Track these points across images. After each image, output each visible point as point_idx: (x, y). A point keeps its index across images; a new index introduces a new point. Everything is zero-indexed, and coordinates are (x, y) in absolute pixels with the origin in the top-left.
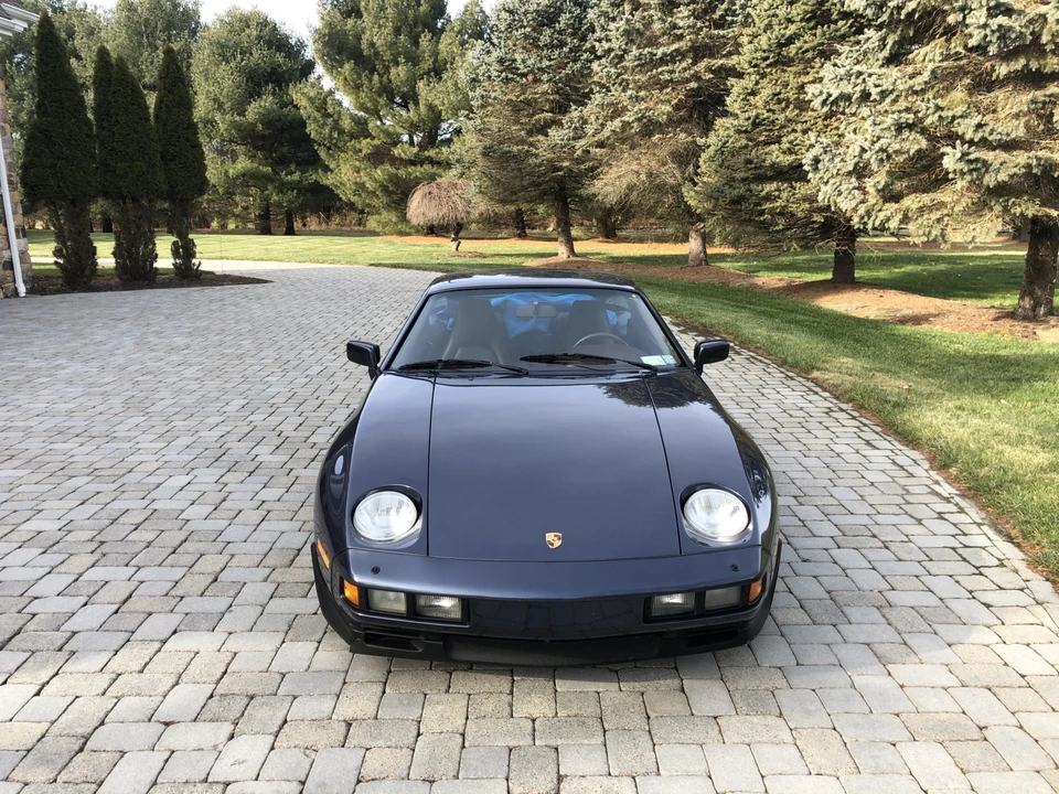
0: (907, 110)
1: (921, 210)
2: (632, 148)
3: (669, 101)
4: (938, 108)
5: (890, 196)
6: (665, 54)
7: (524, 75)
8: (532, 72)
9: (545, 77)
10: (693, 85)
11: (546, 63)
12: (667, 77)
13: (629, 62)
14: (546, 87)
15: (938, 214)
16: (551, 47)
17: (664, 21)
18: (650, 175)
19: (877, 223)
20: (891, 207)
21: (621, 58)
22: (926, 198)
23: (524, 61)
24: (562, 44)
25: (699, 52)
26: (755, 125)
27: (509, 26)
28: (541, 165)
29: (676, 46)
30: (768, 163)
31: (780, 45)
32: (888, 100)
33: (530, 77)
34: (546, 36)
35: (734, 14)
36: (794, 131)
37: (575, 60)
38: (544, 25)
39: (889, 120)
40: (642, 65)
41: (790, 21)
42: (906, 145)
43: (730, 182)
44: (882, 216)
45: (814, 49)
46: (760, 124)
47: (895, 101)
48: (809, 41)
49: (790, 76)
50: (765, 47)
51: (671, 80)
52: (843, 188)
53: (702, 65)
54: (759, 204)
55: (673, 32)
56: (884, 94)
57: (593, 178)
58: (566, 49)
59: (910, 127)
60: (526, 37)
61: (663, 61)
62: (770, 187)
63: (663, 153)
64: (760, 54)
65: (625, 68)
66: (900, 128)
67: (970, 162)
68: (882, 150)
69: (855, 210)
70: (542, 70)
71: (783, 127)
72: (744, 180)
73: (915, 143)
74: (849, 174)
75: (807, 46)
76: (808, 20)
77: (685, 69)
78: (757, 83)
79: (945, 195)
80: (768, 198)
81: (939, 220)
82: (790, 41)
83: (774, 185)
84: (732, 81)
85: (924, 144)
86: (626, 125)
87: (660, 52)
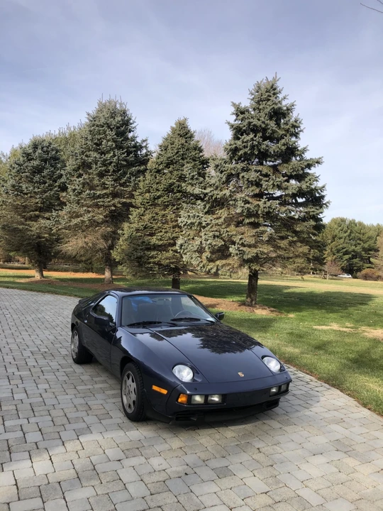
0: (216, 231)
1: (222, 266)
2: (83, 231)
3: (101, 214)
4: (227, 231)
5: (210, 260)
6: (100, 194)
7: (27, 194)
8: (30, 193)
9: (38, 196)
10: (113, 208)
11: (36, 190)
12: (101, 203)
13: (84, 195)
14: (37, 200)
15: (228, 268)
16: (40, 183)
17: (100, 181)
18: (93, 244)
19: (207, 270)
20: (211, 265)
21: (80, 193)
22: (224, 262)
23: (27, 188)
24: (45, 183)
25: (115, 195)
26: (145, 228)
27: (18, 171)
28: (34, 235)
29: (105, 191)
30: (152, 243)
31: (155, 199)
32: (209, 227)
33: (29, 195)
34: (37, 178)
35: (130, 182)
36: (161, 232)
37: (51, 190)
38: (35, 173)
39: (211, 234)
40: (90, 198)
41: (158, 190)
42: (217, 243)
43: (136, 250)
44: (209, 267)
45: (168, 202)
46: (147, 228)
47: (211, 227)
48: (165, 199)
49: (157, 209)
50: (148, 198)
51: (103, 205)
52: (194, 256)
53: (116, 200)
54: (148, 259)
55: (104, 186)
56: (208, 224)
57: (61, 243)
58: (47, 185)
59: (218, 237)
60: (27, 176)
61: (99, 197)
62: (153, 253)
63: (98, 235)
64: (146, 201)
65: (82, 198)
66: (214, 236)
67: (239, 251)
68: (210, 244)
69: (198, 265)
70: (35, 192)
71: (156, 230)
72: (141, 249)
73: (220, 243)
74: (195, 251)
75: (165, 200)
76: (165, 191)
77: (109, 202)
78: (144, 212)
79: (230, 261)
80: (152, 257)
81: (229, 270)
82: (159, 197)
83: (156, 252)
84: (131, 209)
85: (223, 243)
86: (83, 222)
87: (98, 193)
